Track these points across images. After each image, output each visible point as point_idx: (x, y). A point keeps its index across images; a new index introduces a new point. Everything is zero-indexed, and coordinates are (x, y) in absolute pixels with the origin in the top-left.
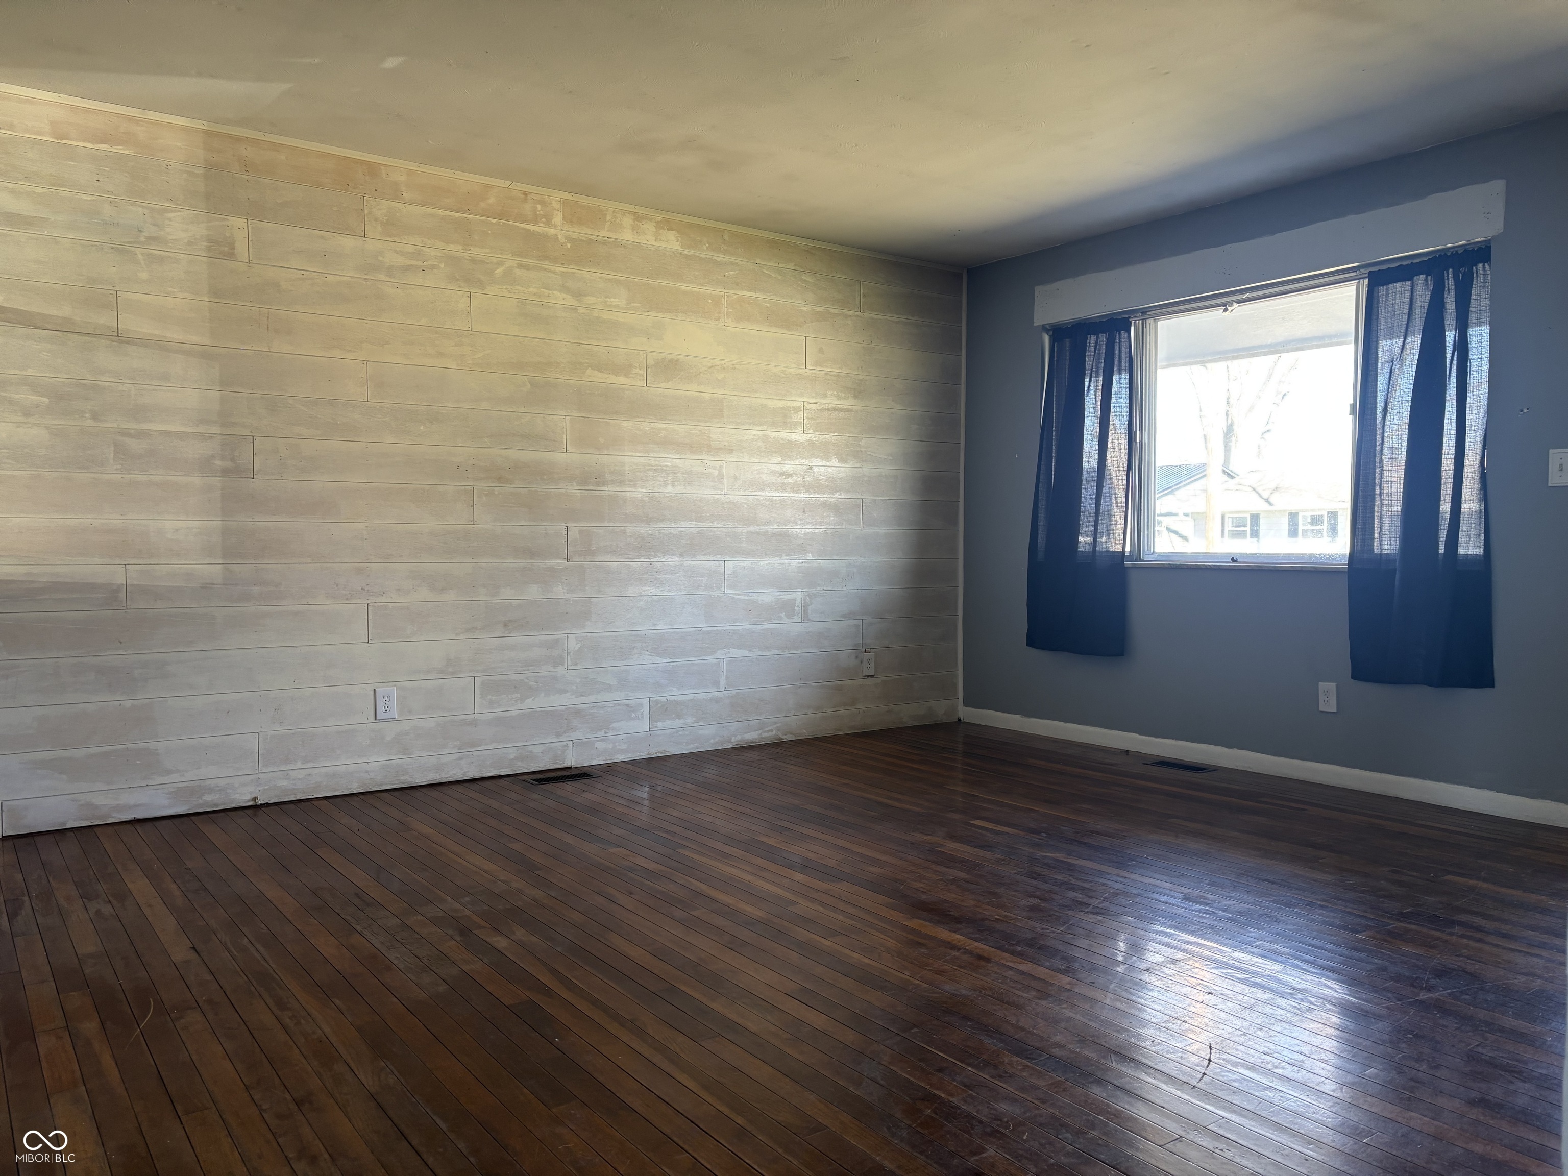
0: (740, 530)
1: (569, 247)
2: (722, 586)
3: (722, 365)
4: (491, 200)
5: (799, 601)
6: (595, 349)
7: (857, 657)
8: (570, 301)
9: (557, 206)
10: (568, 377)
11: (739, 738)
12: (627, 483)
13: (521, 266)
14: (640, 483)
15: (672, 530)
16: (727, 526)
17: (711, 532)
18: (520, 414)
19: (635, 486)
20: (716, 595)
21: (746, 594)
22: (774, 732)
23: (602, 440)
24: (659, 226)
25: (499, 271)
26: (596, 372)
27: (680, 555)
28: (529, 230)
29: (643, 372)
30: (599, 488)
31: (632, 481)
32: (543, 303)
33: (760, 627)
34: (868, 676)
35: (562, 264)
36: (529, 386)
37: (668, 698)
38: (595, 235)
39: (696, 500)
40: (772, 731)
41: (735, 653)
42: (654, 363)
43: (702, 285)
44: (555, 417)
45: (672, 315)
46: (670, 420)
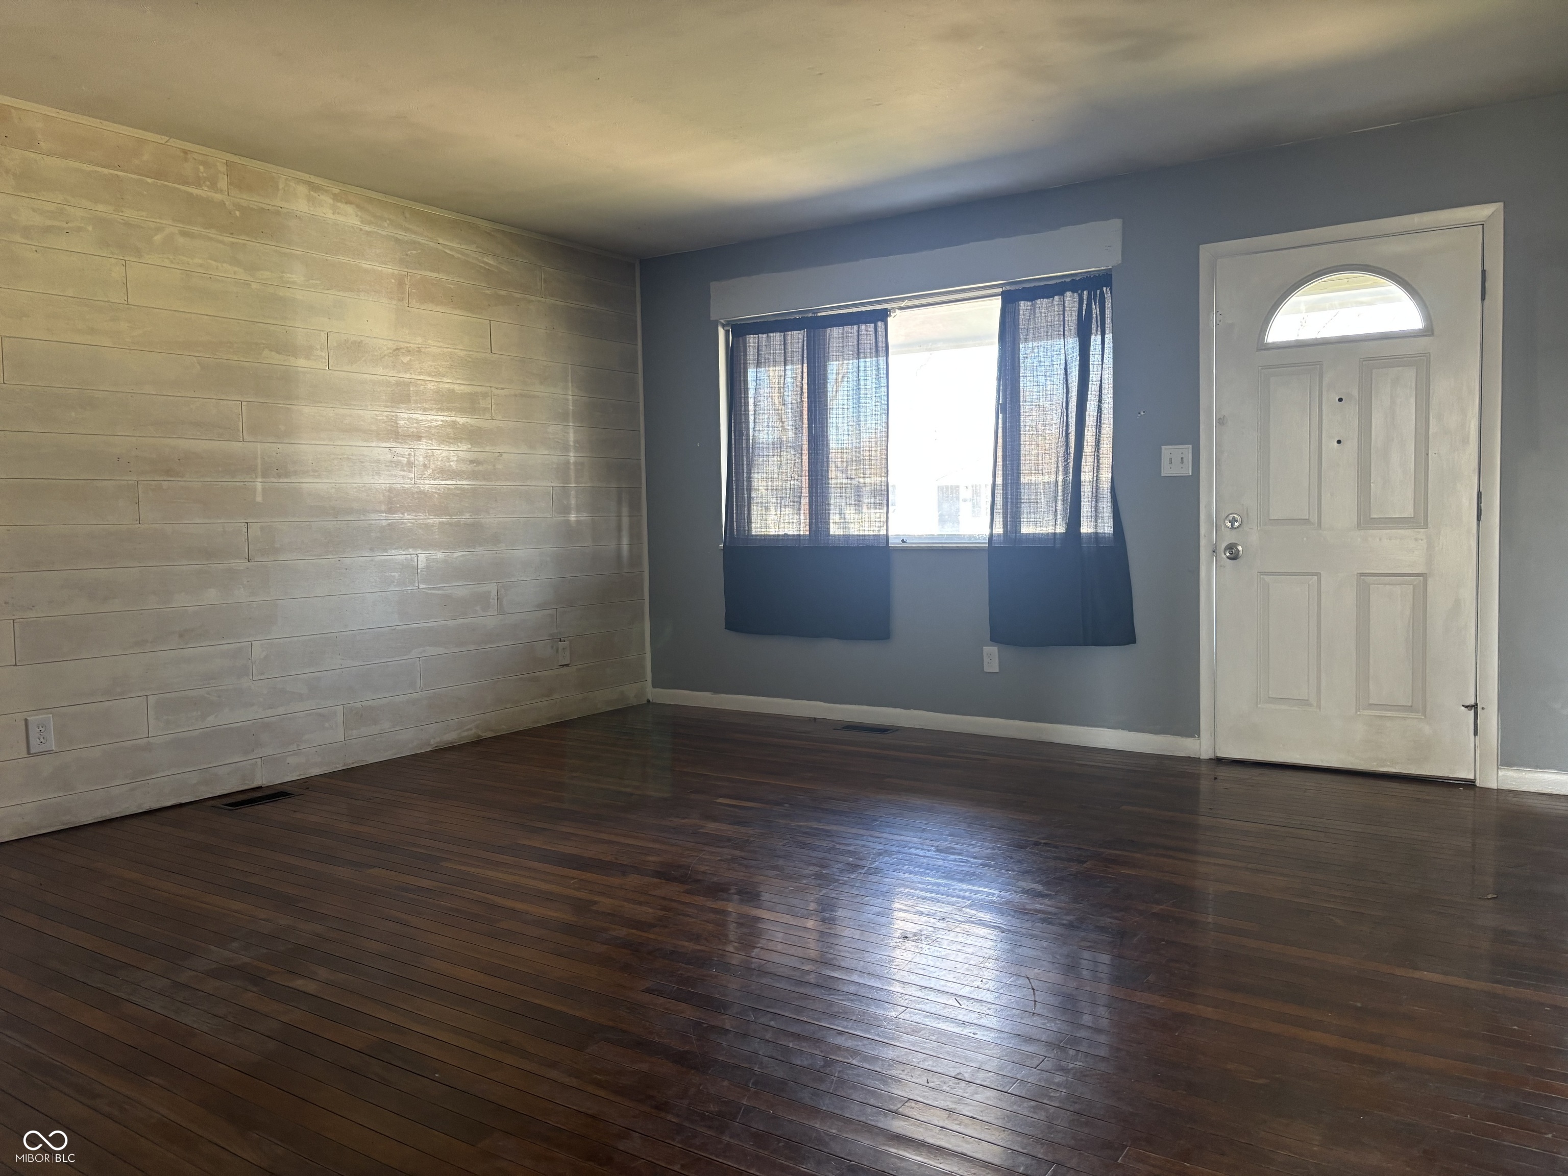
0: (431, 521)
1: (238, 215)
2: (415, 582)
3: (407, 347)
4: (145, 157)
5: (494, 593)
6: (273, 328)
7: (552, 647)
8: (242, 275)
9: (223, 169)
10: (242, 359)
11: (438, 739)
12: (311, 473)
13: (184, 234)
14: (325, 473)
15: (360, 523)
16: (418, 517)
17: (402, 523)
18: (188, 399)
19: (319, 476)
20: (409, 592)
21: (440, 588)
22: (474, 731)
23: (282, 428)
24: (336, 197)
25: (158, 238)
26: (273, 353)
27: (370, 549)
28: (192, 194)
29: (324, 354)
30: (281, 480)
31: (316, 471)
32: (211, 276)
33: (455, 622)
34: (563, 665)
35: (232, 234)
36: (199, 367)
37: (363, 704)
38: (267, 204)
39: (385, 490)
40: (470, 729)
41: (431, 651)
42: (335, 345)
43: (384, 264)
44: (230, 402)
45: (353, 293)
46: (355, 405)
